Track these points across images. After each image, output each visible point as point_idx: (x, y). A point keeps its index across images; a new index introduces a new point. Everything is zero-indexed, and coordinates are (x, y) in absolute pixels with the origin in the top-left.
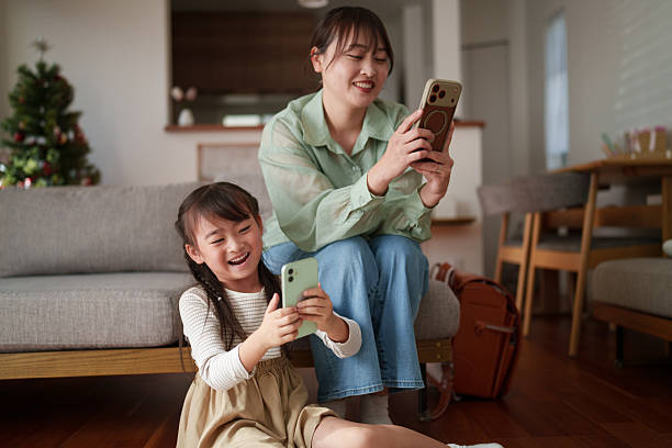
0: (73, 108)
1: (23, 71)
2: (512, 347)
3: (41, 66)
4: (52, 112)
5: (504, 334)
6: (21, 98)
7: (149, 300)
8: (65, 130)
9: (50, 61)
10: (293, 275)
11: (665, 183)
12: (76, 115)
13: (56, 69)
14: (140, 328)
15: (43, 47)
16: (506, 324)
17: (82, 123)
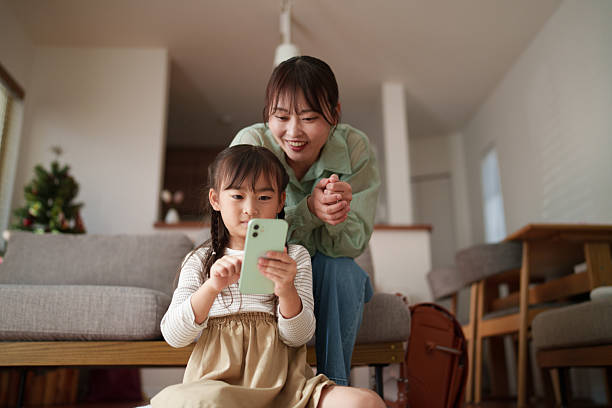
0: (77, 200)
1: (39, 170)
2: (461, 367)
3: (55, 166)
4: (60, 200)
5: (453, 355)
6: (34, 189)
7: (138, 295)
8: (68, 216)
9: (62, 163)
10: (258, 231)
11: (587, 248)
12: (80, 206)
13: (67, 169)
14: (127, 320)
15: (58, 151)
16: (454, 346)
17: (84, 214)
